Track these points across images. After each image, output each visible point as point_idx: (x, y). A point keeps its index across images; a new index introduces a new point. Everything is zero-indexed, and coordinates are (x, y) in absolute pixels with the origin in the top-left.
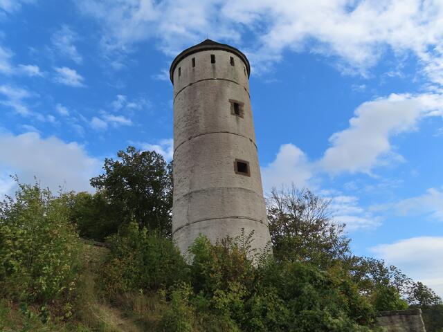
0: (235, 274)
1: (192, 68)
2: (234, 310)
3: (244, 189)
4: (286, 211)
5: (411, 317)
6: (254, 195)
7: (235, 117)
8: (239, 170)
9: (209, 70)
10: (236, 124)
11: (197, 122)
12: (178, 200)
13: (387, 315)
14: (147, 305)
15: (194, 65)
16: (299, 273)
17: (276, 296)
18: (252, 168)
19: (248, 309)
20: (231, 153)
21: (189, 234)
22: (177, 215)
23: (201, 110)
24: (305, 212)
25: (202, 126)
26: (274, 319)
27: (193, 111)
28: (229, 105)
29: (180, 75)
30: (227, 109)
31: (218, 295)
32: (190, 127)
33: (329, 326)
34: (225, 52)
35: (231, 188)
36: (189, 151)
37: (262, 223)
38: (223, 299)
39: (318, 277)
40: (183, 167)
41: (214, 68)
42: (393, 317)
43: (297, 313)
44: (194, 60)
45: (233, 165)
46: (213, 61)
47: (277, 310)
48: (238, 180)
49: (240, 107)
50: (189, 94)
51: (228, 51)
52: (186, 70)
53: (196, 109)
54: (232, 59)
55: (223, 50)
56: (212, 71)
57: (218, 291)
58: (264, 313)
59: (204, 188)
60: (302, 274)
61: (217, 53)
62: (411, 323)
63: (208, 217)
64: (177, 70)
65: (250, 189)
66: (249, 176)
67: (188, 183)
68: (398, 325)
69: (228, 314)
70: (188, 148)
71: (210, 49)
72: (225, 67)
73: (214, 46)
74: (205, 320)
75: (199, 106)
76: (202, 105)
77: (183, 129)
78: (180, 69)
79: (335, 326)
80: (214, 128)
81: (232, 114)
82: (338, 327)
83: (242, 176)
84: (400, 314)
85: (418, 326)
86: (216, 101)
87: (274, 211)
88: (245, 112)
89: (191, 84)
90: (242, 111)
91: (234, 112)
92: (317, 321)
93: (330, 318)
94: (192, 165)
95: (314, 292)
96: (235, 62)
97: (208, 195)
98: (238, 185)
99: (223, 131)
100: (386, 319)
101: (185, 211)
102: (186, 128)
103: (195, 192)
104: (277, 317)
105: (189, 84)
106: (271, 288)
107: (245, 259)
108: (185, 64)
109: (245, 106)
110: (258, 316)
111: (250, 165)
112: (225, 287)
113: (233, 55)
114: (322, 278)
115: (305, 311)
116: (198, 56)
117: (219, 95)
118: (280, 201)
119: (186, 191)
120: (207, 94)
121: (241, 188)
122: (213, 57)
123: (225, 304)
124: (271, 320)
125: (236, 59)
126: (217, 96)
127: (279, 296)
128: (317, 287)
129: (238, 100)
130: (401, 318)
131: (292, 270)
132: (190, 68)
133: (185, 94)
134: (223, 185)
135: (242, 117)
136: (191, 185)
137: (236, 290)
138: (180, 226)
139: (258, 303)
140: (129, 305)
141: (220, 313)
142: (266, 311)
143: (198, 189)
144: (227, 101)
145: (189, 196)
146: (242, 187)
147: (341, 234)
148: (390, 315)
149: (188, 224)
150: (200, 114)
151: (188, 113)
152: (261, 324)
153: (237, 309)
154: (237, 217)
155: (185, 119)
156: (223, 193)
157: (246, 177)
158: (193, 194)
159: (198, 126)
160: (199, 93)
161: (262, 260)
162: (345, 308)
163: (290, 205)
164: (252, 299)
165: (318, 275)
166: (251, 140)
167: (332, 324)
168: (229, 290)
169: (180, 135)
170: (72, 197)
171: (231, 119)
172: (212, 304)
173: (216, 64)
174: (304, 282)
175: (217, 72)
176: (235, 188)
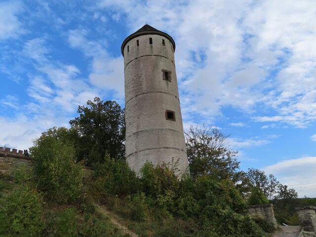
0: (169, 185)
1: (137, 47)
2: (169, 206)
3: (172, 130)
4: (198, 140)
5: (266, 209)
6: (179, 132)
7: (165, 81)
8: (168, 117)
9: (148, 49)
10: (166, 86)
11: (141, 85)
12: (129, 136)
14: (121, 203)
15: (138, 45)
16: (205, 185)
17: (192, 198)
18: (176, 116)
19: (176, 205)
20: (164, 106)
21: (137, 158)
22: (129, 145)
23: (143, 77)
24: (211, 142)
25: (144, 87)
26: (191, 211)
27: (138, 77)
28: (162, 73)
29: (128, 51)
30: (160, 76)
31: (159, 198)
32: (136, 88)
33: (220, 214)
34: (159, 36)
35: (163, 129)
36: (136, 104)
37: (183, 151)
38: (162, 200)
39: (216, 187)
40: (132, 115)
41: (152, 47)
42: (257, 209)
43: (204, 207)
44: (138, 41)
45: (164, 113)
46: (151, 43)
47: (193, 205)
48: (168, 124)
49: (169, 74)
50: (135, 65)
51: (161, 35)
52: (133, 48)
53: (140, 76)
54: (163, 40)
55: (158, 34)
56: (150, 50)
57: (159, 195)
58: (186, 207)
59: (146, 129)
60: (207, 185)
61: (154, 37)
62: (267, 212)
63: (149, 147)
64: (126, 48)
65: (176, 129)
66: (175, 121)
67: (136, 125)
68: (259, 213)
69: (165, 208)
70: (135, 102)
71: (149, 34)
72: (159, 46)
73: (152, 32)
74: (153, 211)
75: (142, 74)
76: (144, 73)
77: (131, 89)
78: (128, 47)
79: (223, 214)
80: (153, 89)
82: (225, 214)
83: (170, 121)
85: (270, 213)
86: (153, 71)
87: (191, 141)
88: (172, 78)
89: (136, 58)
90: (170, 77)
91: (165, 78)
92: (214, 211)
93: (221, 210)
94: (138, 114)
95: (213, 195)
96: (165, 43)
97: (149, 134)
98: (168, 127)
99: (158, 91)
100: (253, 209)
101: (134, 143)
102: (133, 89)
103: (141, 132)
104: (193, 209)
105: (135, 58)
106: (189, 193)
107: (174, 176)
108: (132, 44)
109: (172, 74)
110: (182, 209)
111: (176, 114)
112: (163, 193)
113: (164, 38)
114: (218, 187)
115: (208, 206)
116: (141, 38)
117: (155, 66)
118: (195, 134)
119: (135, 131)
120: (147, 66)
121: (170, 129)
122: (151, 39)
123: (163, 202)
124: (189, 211)
125: (166, 40)
126: (154, 67)
127: (194, 197)
128: (215, 193)
129: (168, 69)
130: (261, 209)
131: (201, 182)
132: (135, 47)
133: (133, 65)
134: (158, 127)
135: (171, 82)
136: (138, 127)
137: (170, 195)
138: (131, 153)
139: (182, 202)
140: (110, 204)
141: (161, 207)
142: (186, 206)
143: (143, 130)
144: (160, 71)
145: (137, 134)
147: (234, 157)
148: (255, 208)
149: (136, 152)
150: (143, 79)
151: (135, 78)
152: (184, 213)
154: (167, 148)
155: (133, 82)
156: (158, 132)
157: (173, 122)
158: (139, 133)
159: (142, 88)
160: (142, 65)
161: (183, 176)
162: (230, 204)
163: (202, 137)
164: (179, 199)
165: (216, 185)
166: (176, 97)
167: (222, 213)
168: (166, 195)
169: (129, 92)
170: (55, 131)
171: (163, 83)
172: (157, 203)
173: (153, 45)
174: (208, 189)
175: (153, 50)
176: (166, 129)
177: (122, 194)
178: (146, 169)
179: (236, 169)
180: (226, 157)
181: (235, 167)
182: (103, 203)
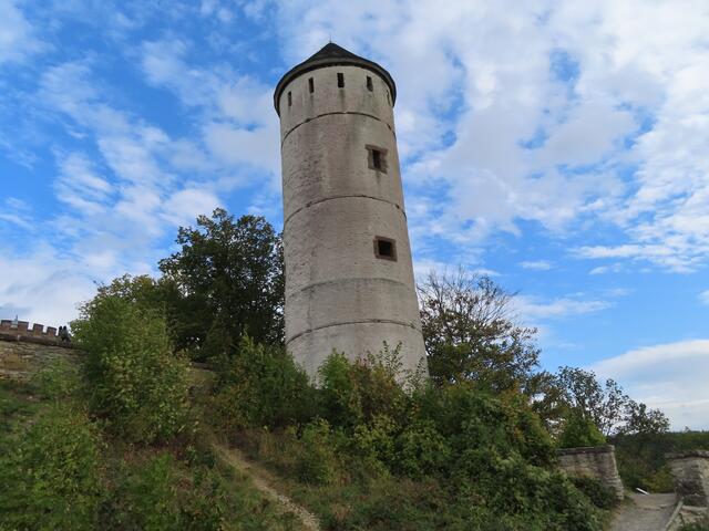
1: (309, 94)
2: (381, 449)
3: (389, 281)
4: (448, 304)
5: (600, 456)
6: (405, 287)
7: (373, 172)
8: (381, 254)
9: (335, 99)
10: (375, 183)
11: (318, 180)
12: (293, 295)
13: (571, 454)
14: (275, 445)
15: (312, 90)
16: (464, 402)
17: (434, 432)
18: (399, 249)
19: (399, 448)
20: (370, 227)
21: (311, 343)
22: (293, 314)
23: (324, 162)
24: (476, 308)
25: (326, 186)
26: (431, 461)
27: (312, 162)
28: (366, 153)
29: (290, 104)
30: (362, 159)
31: (359, 432)
32: (307, 188)
33: (497, 467)
34: (359, 69)
35: (370, 280)
36: (308, 224)
37: (413, 327)
38: (366, 437)
39: (488, 408)
40: (300, 247)
41: (342, 95)
42: (579, 456)
43: (460, 452)
44: (311, 81)
45: (372, 245)
46: (341, 84)
47: (435, 448)
48: (381, 267)
49: (381, 156)
50: (307, 135)
51: (363, 67)
52: (301, 96)
53: (317, 159)
54: (369, 79)
55: (356, 65)
56: (339, 100)
57: (359, 427)
58: (419, 454)
59: (332, 279)
60: (467, 405)
61: (347, 71)
62: (600, 463)
63: (337, 320)
64: (285, 94)
65: (397, 280)
66: (395, 260)
67: (308, 271)
68: (583, 465)
69: (374, 454)
70: (307, 219)
71: (336, 64)
72: (360, 92)
73: (342, 60)
74: (347, 462)
75: (321, 156)
76: (326, 154)
77: (298, 190)
78: (290, 93)
79: (503, 468)
80: (345, 189)
81: (370, 167)
82: (507, 468)
83: (386, 261)
84: (587, 453)
85: (607, 466)
86: (347, 147)
87: (432, 304)
88: (389, 164)
89: (308, 120)
90: (385, 162)
91: (372, 164)
92: (483, 461)
93: (498, 459)
94: (314, 245)
95: (482, 426)
96: (374, 84)
97: (338, 290)
98: (380, 275)
99: (358, 193)
100: (571, 457)
101: (304, 311)
102: (302, 188)
103: (319, 285)
104: (434, 458)
105: (305, 118)
106: (428, 422)
107: (393, 383)
108: (298, 87)
109: (389, 155)
110: (411, 457)
111: (397, 244)
112: (367, 420)
113: (371, 74)
114: (493, 408)
115: (470, 451)
116: (317, 75)
117: (351, 138)
118: (440, 290)
119: (305, 283)
120: (333, 137)
121: (384, 280)
122: (340, 77)
123: (368, 442)
124: (427, 462)
125: (376, 79)
126: (348, 139)
127: (439, 431)
129: (379, 145)
130: (588, 457)
131: (455, 398)
132: (306, 94)
133: (300, 135)
134: (358, 275)
135: (385, 172)
136: (313, 274)
138: (297, 333)
139: (411, 441)
140: (253, 445)
141: (364, 453)
142: (420, 451)
143: (324, 281)
144: (362, 147)
145: (310, 290)
146: (385, 277)
147: (527, 342)
148: (575, 454)
149: (309, 331)
150: (324, 167)
151: (306, 165)
152: (416, 466)
153: (385, 448)
154: (379, 321)
155: (300, 174)
156: (358, 286)
157: (394, 263)
158: (316, 288)
159: (320, 187)
160: (320, 135)
162: (520, 445)
164: (404, 436)
165: (487, 404)
166: (397, 207)
167: (500, 466)
169: (293, 198)
170: (127, 284)
171: (369, 175)
172: (353, 443)
173: (346, 88)
174: (470, 413)
175: (346, 100)
176: (375, 279)
177: (277, 423)
178: (333, 368)
179: (532, 367)
180: (510, 341)
181: (529, 363)
182: (236, 443)
